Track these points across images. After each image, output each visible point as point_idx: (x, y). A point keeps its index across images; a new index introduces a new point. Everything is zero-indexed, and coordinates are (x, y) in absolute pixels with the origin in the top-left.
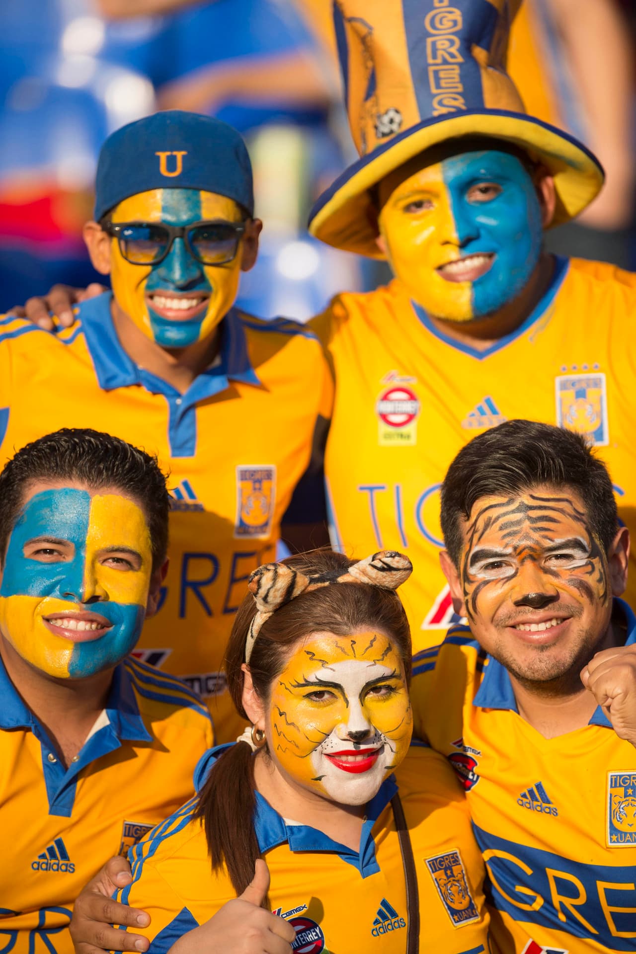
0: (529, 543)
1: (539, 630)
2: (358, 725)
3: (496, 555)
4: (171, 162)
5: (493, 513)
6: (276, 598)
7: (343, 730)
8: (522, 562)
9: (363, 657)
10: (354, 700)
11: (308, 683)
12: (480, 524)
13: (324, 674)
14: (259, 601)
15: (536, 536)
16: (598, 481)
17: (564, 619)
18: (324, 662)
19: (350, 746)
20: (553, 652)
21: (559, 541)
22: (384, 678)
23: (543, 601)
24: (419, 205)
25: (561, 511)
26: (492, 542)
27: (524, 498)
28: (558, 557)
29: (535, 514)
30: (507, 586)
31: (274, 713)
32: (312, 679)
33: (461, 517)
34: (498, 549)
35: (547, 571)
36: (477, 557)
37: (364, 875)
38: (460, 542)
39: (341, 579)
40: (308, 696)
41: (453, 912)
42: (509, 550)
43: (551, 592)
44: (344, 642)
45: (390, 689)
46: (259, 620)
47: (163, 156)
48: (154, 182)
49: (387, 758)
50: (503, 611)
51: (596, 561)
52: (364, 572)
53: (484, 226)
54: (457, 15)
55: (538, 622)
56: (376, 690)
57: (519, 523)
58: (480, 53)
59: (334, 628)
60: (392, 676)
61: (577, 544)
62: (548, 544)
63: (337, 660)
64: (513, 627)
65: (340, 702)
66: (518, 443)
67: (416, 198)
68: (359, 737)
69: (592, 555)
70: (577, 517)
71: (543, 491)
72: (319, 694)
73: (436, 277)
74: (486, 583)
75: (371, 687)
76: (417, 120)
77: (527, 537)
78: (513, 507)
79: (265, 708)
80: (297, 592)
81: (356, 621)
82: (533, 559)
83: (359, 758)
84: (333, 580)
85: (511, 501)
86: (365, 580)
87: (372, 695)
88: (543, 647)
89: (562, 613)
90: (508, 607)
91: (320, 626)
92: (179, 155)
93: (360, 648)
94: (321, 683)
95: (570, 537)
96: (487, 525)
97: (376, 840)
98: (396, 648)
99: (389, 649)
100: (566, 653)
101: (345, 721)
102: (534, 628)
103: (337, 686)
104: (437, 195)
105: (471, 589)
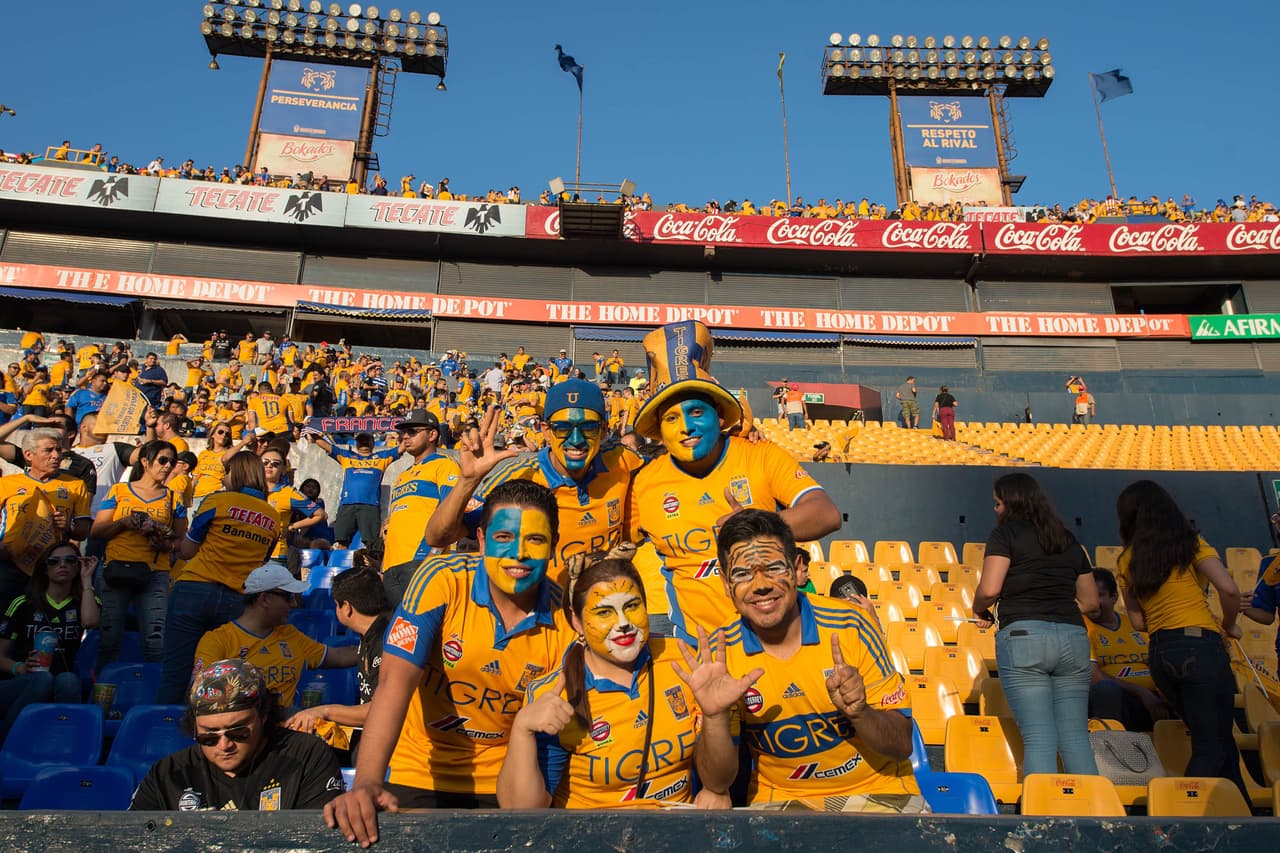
0: (758, 563)
1: (766, 605)
2: (623, 623)
3: (742, 570)
4: (573, 397)
5: (741, 550)
6: (577, 570)
7: (617, 627)
8: (756, 572)
9: (621, 591)
10: (620, 612)
11: (597, 608)
12: (735, 556)
13: (604, 602)
14: (570, 573)
15: (761, 560)
16: (787, 533)
17: (776, 599)
18: (603, 596)
19: (621, 634)
20: (773, 614)
21: (772, 562)
22: (632, 600)
23: (766, 591)
24: (673, 418)
25: (772, 547)
26: (741, 564)
27: (755, 543)
28: (772, 569)
29: (760, 549)
30: (750, 583)
31: (585, 625)
32: (599, 605)
33: (726, 552)
34: (744, 567)
35: (767, 576)
36: (735, 571)
37: (632, 699)
38: (727, 564)
39: (606, 558)
40: (599, 613)
41: (677, 715)
42: (749, 567)
43: (769, 586)
44: (611, 585)
45: (636, 605)
46: (573, 583)
47: (570, 395)
48: (566, 405)
49: (640, 637)
50: (748, 596)
51: (789, 570)
52: (616, 554)
53: (697, 426)
54: (687, 348)
55: (765, 601)
56: (630, 606)
57: (753, 554)
58: (695, 363)
59: (606, 580)
60: (636, 598)
61: (781, 563)
62: (767, 563)
63: (609, 594)
64: (754, 603)
65: (614, 614)
66: (751, 517)
67: (672, 416)
68: (625, 629)
69: (788, 568)
70: (780, 550)
71: (763, 539)
72: (604, 612)
73: (680, 445)
74: (739, 583)
75: (627, 605)
76: (670, 382)
77: (757, 560)
78: (750, 546)
79: (582, 624)
80: (587, 566)
81: (615, 574)
82: (761, 571)
83: (627, 639)
84: (602, 559)
85: (749, 544)
86: (617, 557)
87: (628, 609)
88: (767, 612)
89: (776, 596)
90: (750, 594)
91: (599, 579)
92: (576, 394)
93: (619, 586)
94: (604, 607)
95: (777, 560)
96: (738, 556)
97: (639, 681)
98: (635, 585)
99: (632, 586)
100: (778, 615)
101: (617, 622)
102: (763, 603)
103: (611, 607)
104: (679, 415)
105: (732, 586)
